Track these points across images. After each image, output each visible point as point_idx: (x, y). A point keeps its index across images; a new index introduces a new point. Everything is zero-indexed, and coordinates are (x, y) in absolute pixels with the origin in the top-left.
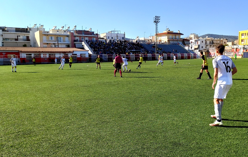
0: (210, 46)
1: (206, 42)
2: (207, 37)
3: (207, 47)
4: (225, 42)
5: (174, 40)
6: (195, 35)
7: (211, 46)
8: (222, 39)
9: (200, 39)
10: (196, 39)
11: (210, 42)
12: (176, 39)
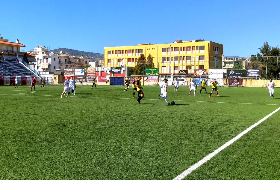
0: (65, 66)
1: (60, 60)
2: (61, 52)
3: (61, 67)
4: (86, 62)
5: (9, 55)
6: (43, 48)
7: (67, 66)
8: (82, 57)
9: (50, 54)
10: (45, 55)
11: (66, 60)
12: (12, 52)
